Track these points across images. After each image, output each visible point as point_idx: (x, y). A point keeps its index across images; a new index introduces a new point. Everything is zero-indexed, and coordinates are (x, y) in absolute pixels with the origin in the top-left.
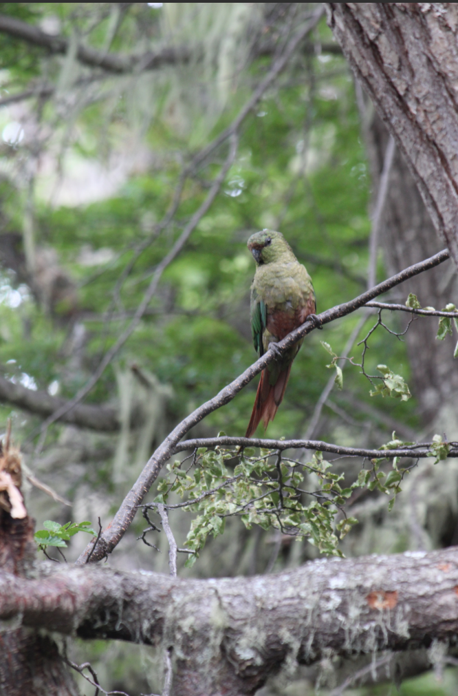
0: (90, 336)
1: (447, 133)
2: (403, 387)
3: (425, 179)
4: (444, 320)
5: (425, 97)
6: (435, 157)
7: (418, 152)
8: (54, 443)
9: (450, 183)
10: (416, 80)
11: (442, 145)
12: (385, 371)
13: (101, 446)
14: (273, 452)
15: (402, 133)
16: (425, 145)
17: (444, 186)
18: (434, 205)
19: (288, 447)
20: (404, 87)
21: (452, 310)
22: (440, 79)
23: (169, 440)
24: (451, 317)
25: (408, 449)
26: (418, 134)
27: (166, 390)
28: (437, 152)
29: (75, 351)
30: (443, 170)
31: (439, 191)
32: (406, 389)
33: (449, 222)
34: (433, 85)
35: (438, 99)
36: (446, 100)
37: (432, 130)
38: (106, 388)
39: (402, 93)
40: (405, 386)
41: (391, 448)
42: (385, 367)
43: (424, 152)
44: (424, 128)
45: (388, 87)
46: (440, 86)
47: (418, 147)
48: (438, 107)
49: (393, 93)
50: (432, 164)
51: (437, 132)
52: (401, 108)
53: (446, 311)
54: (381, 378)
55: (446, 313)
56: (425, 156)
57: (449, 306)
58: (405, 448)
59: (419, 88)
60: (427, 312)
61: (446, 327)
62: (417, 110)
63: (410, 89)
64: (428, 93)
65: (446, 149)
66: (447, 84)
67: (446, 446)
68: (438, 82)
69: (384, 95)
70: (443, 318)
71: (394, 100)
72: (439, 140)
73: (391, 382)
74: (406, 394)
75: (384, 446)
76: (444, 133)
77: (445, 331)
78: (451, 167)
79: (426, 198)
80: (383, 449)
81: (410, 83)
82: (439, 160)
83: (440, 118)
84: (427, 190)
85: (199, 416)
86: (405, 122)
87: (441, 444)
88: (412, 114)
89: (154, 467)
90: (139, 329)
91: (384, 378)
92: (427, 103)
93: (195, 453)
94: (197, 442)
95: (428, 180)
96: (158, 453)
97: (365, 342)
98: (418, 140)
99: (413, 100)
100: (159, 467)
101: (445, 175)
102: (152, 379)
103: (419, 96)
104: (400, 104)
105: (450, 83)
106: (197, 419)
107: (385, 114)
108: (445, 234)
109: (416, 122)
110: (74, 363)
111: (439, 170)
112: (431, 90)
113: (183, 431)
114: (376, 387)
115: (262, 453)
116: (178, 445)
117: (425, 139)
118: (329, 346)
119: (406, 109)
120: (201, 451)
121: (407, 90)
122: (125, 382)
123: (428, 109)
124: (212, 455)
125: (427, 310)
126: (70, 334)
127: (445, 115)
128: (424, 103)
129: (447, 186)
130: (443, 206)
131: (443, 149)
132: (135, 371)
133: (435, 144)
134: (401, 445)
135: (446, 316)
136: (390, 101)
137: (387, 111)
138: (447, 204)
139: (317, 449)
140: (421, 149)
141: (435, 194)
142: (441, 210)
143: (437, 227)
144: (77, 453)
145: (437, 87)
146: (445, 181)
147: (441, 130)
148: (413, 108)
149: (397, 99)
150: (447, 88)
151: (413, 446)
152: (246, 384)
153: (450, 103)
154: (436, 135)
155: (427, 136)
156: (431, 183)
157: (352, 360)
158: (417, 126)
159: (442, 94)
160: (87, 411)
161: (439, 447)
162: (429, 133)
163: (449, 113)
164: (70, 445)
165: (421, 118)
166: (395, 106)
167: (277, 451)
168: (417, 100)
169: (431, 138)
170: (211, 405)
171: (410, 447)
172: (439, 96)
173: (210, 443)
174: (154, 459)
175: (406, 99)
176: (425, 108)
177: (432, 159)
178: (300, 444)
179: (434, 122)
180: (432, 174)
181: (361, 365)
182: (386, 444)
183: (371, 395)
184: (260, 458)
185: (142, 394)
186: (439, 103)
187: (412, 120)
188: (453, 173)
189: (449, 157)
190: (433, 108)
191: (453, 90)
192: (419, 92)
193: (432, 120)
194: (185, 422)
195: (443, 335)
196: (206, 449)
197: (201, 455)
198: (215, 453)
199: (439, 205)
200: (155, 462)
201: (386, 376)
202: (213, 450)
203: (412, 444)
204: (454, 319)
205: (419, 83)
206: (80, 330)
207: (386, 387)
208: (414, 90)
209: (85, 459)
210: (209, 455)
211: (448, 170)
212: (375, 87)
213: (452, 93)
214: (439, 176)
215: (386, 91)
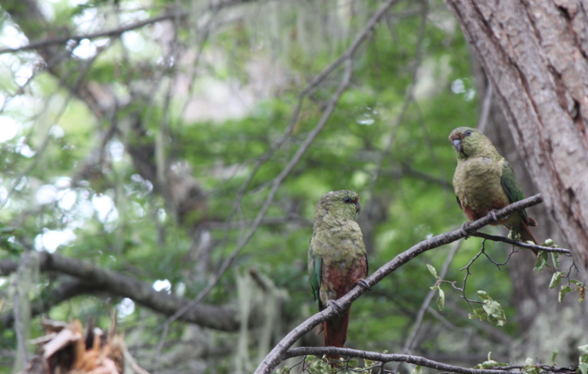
0: (215, 243)
1: (528, 56)
2: (500, 313)
3: (507, 98)
4: (543, 253)
5: (509, 23)
6: (516, 78)
7: (501, 73)
8: (178, 340)
9: (530, 102)
10: (500, 7)
11: (523, 67)
12: (484, 297)
13: (221, 344)
14: (377, 364)
15: (486, 55)
16: (507, 67)
17: (525, 105)
18: (515, 122)
19: (390, 360)
20: (489, 13)
21: (550, 245)
22: (522, 6)
23: (280, 346)
24: (549, 251)
25: (502, 369)
26: (501, 56)
27: (283, 294)
28: (518, 74)
29: (200, 256)
30: (524, 90)
31: (519, 110)
32: (502, 315)
33: (529, 138)
34: (516, 11)
35: (520, 25)
36: (528, 26)
37: (515, 54)
38: (227, 290)
39: (487, 18)
40: (502, 312)
41: (487, 367)
42: (484, 292)
43: (506, 73)
44: (507, 51)
45: (475, 12)
46: (522, 13)
47: (501, 68)
48: (519, 32)
49: (479, 18)
50: (513, 85)
51: (518, 54)
52: (485, 32)
53: (545, 245)
54: (480, 303)
55: (545, 247)
56: (507, 77)
57: (548, 241)
58: (499, 369)
59: (503, 14)
60: (528, 245)
61: (544, 261)
62: (501, 35)
63: (494, 14)
64: (511, 19)
65: (526, 71)
66: (529, 10)
67: (537, 368)
68: (521, 9)
69: (471, 19)
70: (542, 252)
71: (480, 25)
72: (520, 62)
73: (489, 307)
74: (503, 320)
75: (480, 365)
76: (524, 56)
77: (543, 264)
78: (531, 87)
79: (508, 115)
80: (479, 368)
81: (495, 9)
82: (520, 81)
83: (521, 42)
84: (508, 108)
85: (309, 326)
86: (490, 45)
87: (532, 367)
88: (496, 38)
89: (265, 370)
90: (265, 239)
91: (483, 303)
92: (510, 28)
93: (304, 360)
94: (306, 350)
95: (509, 99)
96: (269, 358)
97: (468, 268)
98: (501, 62)
99: (497, 26)
100: (269, 371)
101: (525, 95)
102: (269, 283)
103: (503, 21)
104: (485, 28)
105: (531, 10)
106: (308, 329)
107: (472, 37)
108: (525, 149)
109: (500, 46)
110: (200, 267)
111: (520, 90)
112: (514, 16)
113: (294, 338)
114: (475, 311)
115: (366, 365)
116: (288, 351)
117: (507, 61)
118: (434, 269)
119: (490, 34)
120: (310, 359)
121: (492, 15)
122: (244, 286)
123: (510, 34)
124: (319, 363)
125: (527, 243)
126: (197, 241)
127: (526, 40)
128: (507, 28)
129: (527, 105)
130: (523, 124)
131: (523, 71)
132: (254, 275)
133: (516, 66)
134: (496, 365)
135: (545, 250)
136: (476, 25)
137: (473, 34)
138: (526, 121)
139: (417, 364)
140: (504, 70)
141: (515, 113)
142: (521, 126)
143: (517, 142)
144: (198, 350)
145: (519, 14)
146: (525, 100)
147: (522, 53)
148: (497, 32)
149: (482, 24)
150: (528, 15)
151: (507, 367)
152: (355, 299)
153: (531, 28)
154: (517, 58)
155: (510, 59)
156: (511, 102)
157: (455, 284)
158: (500, 49)
159: (523, 21)
160: (208, 311)
161: (530, 370)
162: (511, 55)
163: (530, 37)
164: (192, 342)
165: (504, 42)
166: (481, 30)
167: (380, 364)
168: (501, 26)
169: (513, 61)
170: (321, 316)
171: (504, 367)
172: (521, 22)
173: (319, 352)
174: (265, 363)
175: (491, 24)
176: (508, 33)
177: (513, 79)
178: (402, 358)
179: (516, 46)
180: (513, 94)
181: (462, 290)
182: (482, 363)
183: (470, 318)
184: (364, 369)
185: (260, 296)
186: (521, 29)
187: (496, 43)
188: (532, 93)
189: (529, 79)
190: (515, 33)
191: (534, 17)
192: (503, 18)
193: (514, 43)
194: (296, 331)
195: (541, 267)
196: (314, 356)
197: (309, 362)
198: (322, 361)
199: (519, 122)
200: (266, 366)
201: (485, 301)
202: (321, 357)
203: (505, 365)
204: (552, 253)
205: (503, 10)
206: (206, 237)
207: (484, 311)
208: (498, 16)
209: (205, 356)
210: (316, 362)
211: (528, 90)
212: (462, 12)
213: (533, 19)
214: (520, 95)
215: (473, 17)
